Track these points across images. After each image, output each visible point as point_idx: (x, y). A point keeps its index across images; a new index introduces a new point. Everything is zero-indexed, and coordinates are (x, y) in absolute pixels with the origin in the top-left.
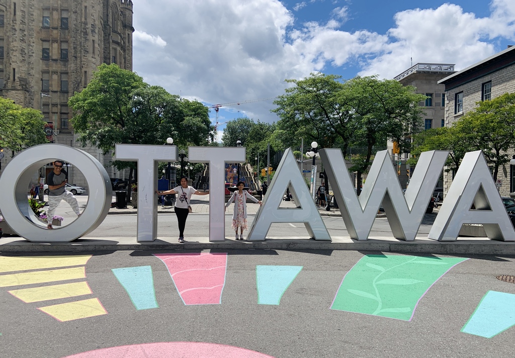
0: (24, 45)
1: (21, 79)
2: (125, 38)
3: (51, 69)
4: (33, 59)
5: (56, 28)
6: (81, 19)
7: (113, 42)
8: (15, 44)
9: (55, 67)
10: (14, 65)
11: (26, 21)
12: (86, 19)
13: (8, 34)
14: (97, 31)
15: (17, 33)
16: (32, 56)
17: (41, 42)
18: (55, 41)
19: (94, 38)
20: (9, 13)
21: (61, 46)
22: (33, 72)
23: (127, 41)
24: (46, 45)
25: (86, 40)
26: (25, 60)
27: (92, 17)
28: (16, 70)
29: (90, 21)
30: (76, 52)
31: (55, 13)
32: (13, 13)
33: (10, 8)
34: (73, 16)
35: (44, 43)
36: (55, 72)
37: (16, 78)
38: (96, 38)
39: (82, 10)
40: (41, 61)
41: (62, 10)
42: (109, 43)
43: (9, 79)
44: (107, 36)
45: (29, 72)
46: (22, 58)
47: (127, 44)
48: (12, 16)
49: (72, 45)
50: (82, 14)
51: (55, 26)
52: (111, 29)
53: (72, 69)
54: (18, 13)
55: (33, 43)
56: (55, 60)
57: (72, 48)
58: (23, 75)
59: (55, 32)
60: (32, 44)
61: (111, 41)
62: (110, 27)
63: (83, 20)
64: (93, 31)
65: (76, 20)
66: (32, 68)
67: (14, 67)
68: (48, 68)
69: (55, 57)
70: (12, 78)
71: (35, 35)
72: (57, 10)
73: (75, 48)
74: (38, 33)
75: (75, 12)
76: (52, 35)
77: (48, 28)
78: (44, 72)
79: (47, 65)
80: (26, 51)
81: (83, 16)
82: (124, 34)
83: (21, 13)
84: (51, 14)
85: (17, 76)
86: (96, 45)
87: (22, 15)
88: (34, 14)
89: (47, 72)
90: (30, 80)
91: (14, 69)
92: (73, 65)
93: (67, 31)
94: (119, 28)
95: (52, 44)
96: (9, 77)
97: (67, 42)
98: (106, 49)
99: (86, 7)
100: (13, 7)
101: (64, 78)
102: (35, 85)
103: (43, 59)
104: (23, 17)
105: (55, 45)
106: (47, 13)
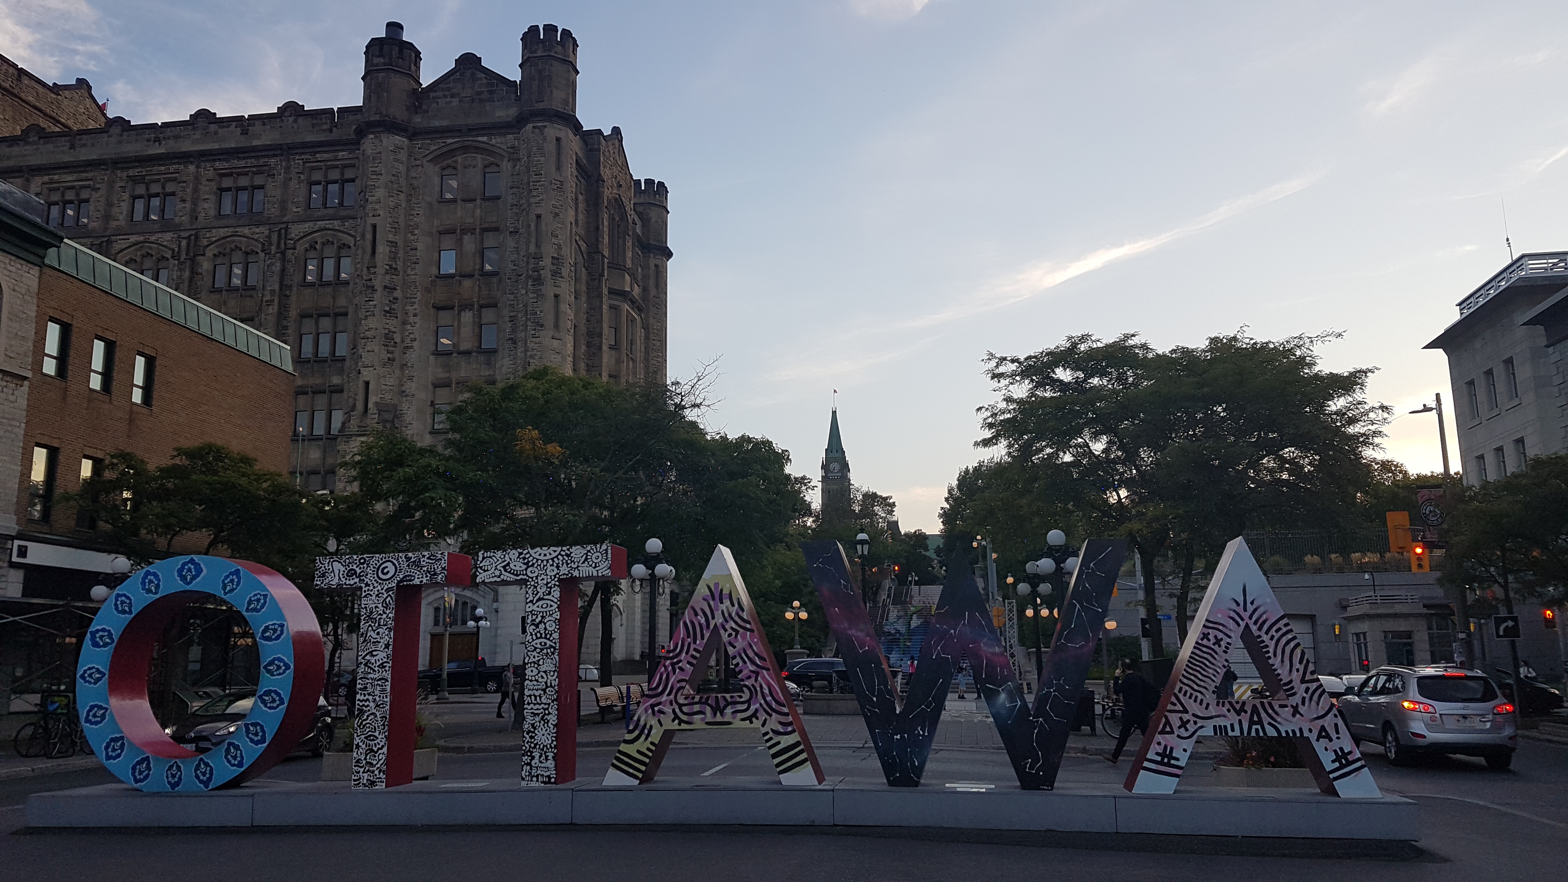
0: (393, 324)
1: (382, 408)
2: (645, 277)
3: (454, 376)
4: (412, 357)
5: (470, 276)
6: (528, 250)
7: (611, 291)
8: (372, 322)
9: (463, 370)
10: (367, 374)
11: (399, 265)
12: (538, 246)
13: (356, 301)
14: (565, 272)
15: (377, 296)
16: (412, 347)
17: (432, 311)
18: (466, 306)
19: (557, 291)
20: (360, 252)
21: (480, 317)
22: (411, 387)
23: (652, 283)
24: (445, 318)
25: (540, 296)
26: (394, 360)
27: (554, 240)
28: (371, 387)
29: (549, 251)
30: (514, 330)
31: (467, 238)
32: (369, 250)
33: (363, 236)
34: (511, 242)
35: (442, 314)
36: (464, 382)
37: (370, 405)
38: (566, 289)
39: (529, 226)
40: (432, 358)
41: (485, 230)
42: (600, 296)
43: (353, 408)
44: (593, 279)
45: (403, 389)
46: (385, 356)
47: (653, 292)
48: (367, 257)
49: (506, 312)
50: (529, 234)
51: (468, 270)
52: (606, 261)
53: (504, 371)
54: (382, 249)
55: (415, 315)
56: (468, 353)
57: (507, 319)
58: (388, 396)
59: (467, 283)
60: (412, 319)
61: (605, 291)
62: (604, 256)
63: (532, 249)
64: (556, 274)
65: (517, 250)
66: (411, 378)
67: (366, 379)
68: (447, 375)
69: (465, 346)
70: (360, 406)
71: (419, 295)
72: (472, 231)
73: (512, 319)
74: (428, 290)
75: (514, 232)
76: (459, 294)
77: (451, 276)
78: (437, 385)
79: (447, 368)
80: (397, 338)
81: (533, 240)
82: (644, 268)
83: (388, 249)
84: (460, 242)
85: (372, 399)
86: (564, 307)
87: (390, 252)
88: (420, 246)
89: (446, 384)
90: (405, 406)
91: (367, 384)
92: (507, 362)
93: (495, 280)
94: (631, 255)
95: (459, 314)
96: (354, 405)
97: (495, 306)
98: (593, 313)
99: (539, 217)
100: (369, 236)
102: (415, 419)
103: (437, 353)
104: (394, 256)
105: (467, 317)
106: (448, 241)
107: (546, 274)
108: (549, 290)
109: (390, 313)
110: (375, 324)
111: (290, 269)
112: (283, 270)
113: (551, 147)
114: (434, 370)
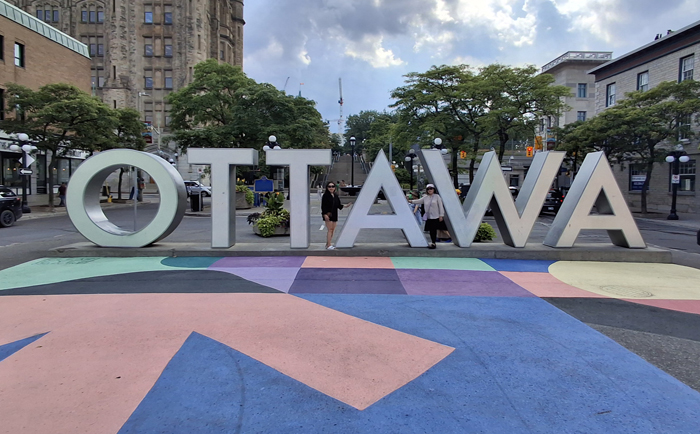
0: (124, 42)
1: (122, 78)
2: (234, 31)
3: (154, 66)
4: (134, 57)
5: (159, 24)
6: (186, 15)
7: (221, 36)
8: (115, 41)
9: (157, 64)
10: (114, 63)
11: (127, 17)
12: (190, 13)
13: (107, 31)
14: (202, 25)
15: (117, 30)
16: (134, 53)
17: (142, 38)
18: (157, 37)
19: (199, 33)
20: (107, 10)
21: (164, 42)
22: (134, 69)
23: (237, 34)
24: (148, 41)
25: (192, 35)
26: (126, 57)
27: (198, 12)
29: (195, 16)
30: (180, 48)
31: (157, 8)
32: (112, 9)
33: (109, 3)
34: (177, 11)
35: (147, 39)
36: (158, 69)
37: (117, 76)
38: (203, 33)
39: (186, 5)
40: (143, 58)
41: (165, 5)
42: (216, 37)
43: (109, 77)
44: (214, 30)
45: (131, 70)
46: (122, 56)
47: (237, 38)
48: (111, 12)
49: (176, 41)
50: (186, 8)
51: (158, 22)
52: (219, 23)
53: (176, 65)
54: (118, 9)
55: (135, 39)
56: (159, 57)
57: (177, 44)
58: (124, 73)
59: (158, 27)
60: (133, 41)
61: (219, 35)
62: (218, 21)
63: (188, 14)
64: (199, 26)
65: (180, 14)
66: (134, 66)
67: (114, 65)
68: (150, 65)
69: (157, 54)
70: (112, 76)
71: (136, 31)
72: (160, 5)
73: (179, 44)
74: (140, 29)
75: (179, 7)
76: (154, 31)
77: (150, 24)
78: (146, 70)
79: (150, 62)
80: (127, 48)
81: (188, 11)
82: (234, 27)
83: (121, 9)
84: (154, 9)
85: (118, 74)
86: (202, 40)
87: (122, 11)
88: (136, 10)
89: (150, 69)
90: (132, 77)
91: (115, 67)
92: (177, 62)
93: (170, 27)
94: (228, 21)
95: (155, 40)
96: (109, 75)
97: (171, 38)
98: (213, 45)
99: (190, 1)
100: (112, 3)
101: (168, 74)
102: (137, 83)
103: (145, 56)
104: (123, 13)
105: (158, 41)
106: (148, 9)
107: (195, 26)
108: (196, 33)
109: (123, 37)
110: (117, 42)
111: (74, 15)
112: (71, 15)
114: (144, 63)
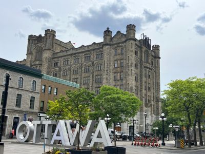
3: (117, 84)
11: (108, 67)
13: (102, 73)
15: (105, 72)
16: (110, 80)
17: (113, 73)
18: (118, 72)
21: (121, 74)
24: (115, 75)
27: (131, 60)
30: (125, 76)
31: (118, 61)
41: (121, 59)
44: (141, 65)
46: (106, 81)
51: (119, 66)
56: (119, 80)
59: (119, 69)
60: (110, 75)
61: (143, 67)
62: (143, 61)
63: (128, 62)
64: (131, 66)
65: (125, 62)
71: (111, 71)
75: (125, 59)
77: (116, 68)
80: (108, 78)
83: (107, 64)
88: (112, 63)
92: (124, 81)
93: (123, 68)
97: (123, 72)
99: (128, 56)
100: (104, 62)
101: (122, 87)
103: (114, 80)
105: (119, 74)
108: (130, 69)
109: (107, 74)
110: (105, 76)
112: (93, 69)
113: (130, 44)
114: (114, 83)
